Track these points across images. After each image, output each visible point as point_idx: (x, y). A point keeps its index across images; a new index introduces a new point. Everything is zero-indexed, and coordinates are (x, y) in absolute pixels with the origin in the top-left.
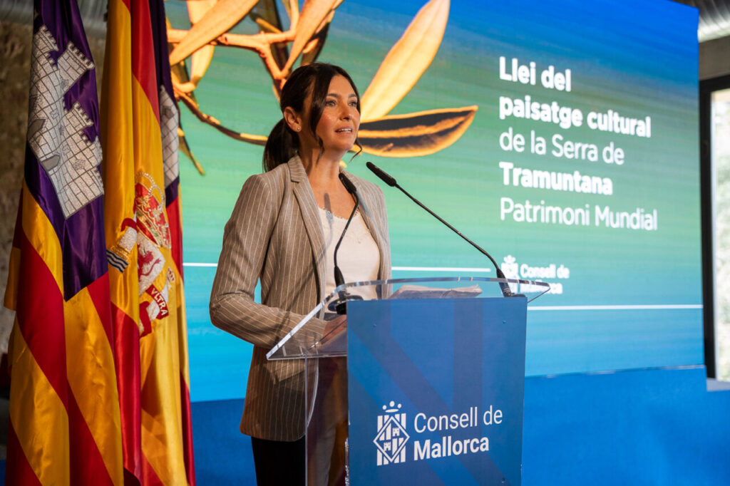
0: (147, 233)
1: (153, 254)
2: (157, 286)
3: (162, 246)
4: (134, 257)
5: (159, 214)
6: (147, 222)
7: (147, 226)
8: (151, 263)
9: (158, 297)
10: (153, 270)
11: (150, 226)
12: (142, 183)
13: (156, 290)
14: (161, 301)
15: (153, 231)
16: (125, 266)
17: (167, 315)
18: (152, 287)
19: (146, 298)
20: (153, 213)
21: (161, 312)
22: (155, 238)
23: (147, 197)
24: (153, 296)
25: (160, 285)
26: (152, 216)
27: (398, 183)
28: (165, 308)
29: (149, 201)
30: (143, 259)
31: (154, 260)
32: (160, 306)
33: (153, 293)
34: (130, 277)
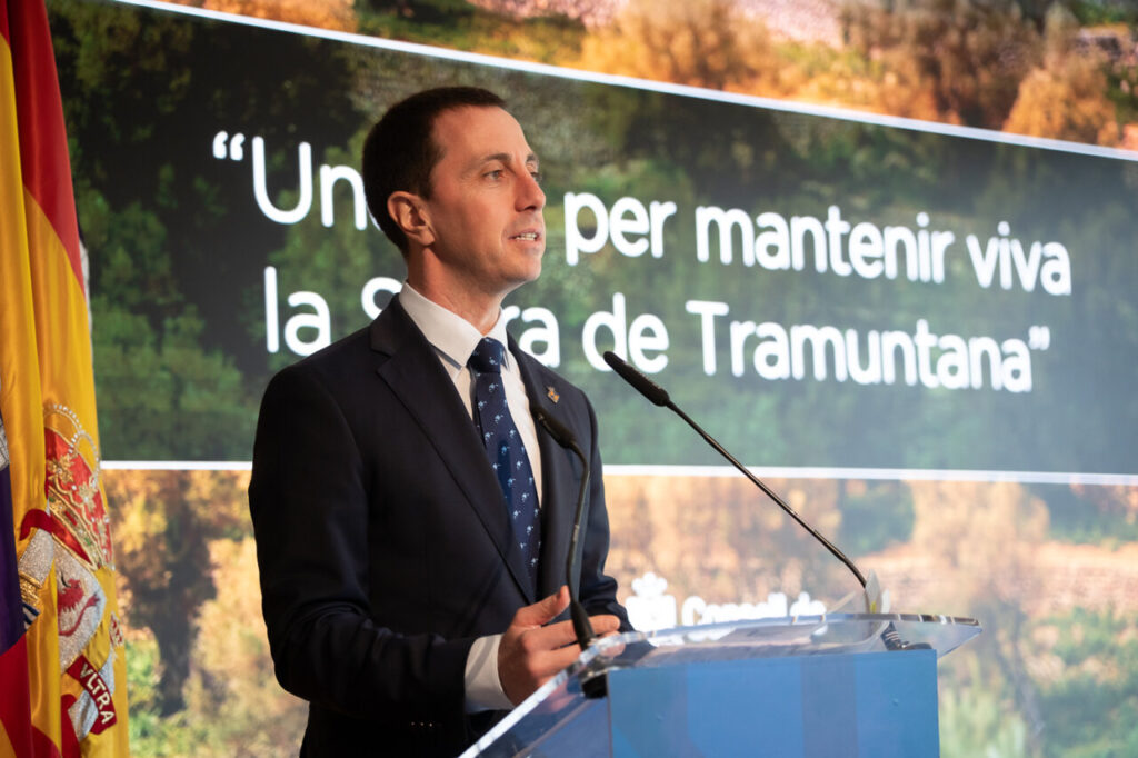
0: (68, 538)
1: (82, 586)
2: (94, 659)
3: (99, 566)
4: (50, 595)
5: (91, 495)
6: (67, 514)
7: (67, 525)
8: (79, 607)
9: (95, 684)
10: (83, 624)
11: (74, 523)
12: (55, 429)
13: (90, 667)
14: (101, 692)
15: (80, 534)
16: (32, 618)
17: (112, 722)
18: (82, 661)
19: (73, 688)
20: (80, 494)
21: (101, 717)
22: (86, 549)
23: (68, 457)
24: (83, 682)
25: (99, 654)
26: (79, 500)
27: (673, 399)
28: (110, 707)
29: (71, 468)
30: (69, 596)
31: (85, 600)
32: (98, 704)
33: (83, 674)
34: (43, 641)
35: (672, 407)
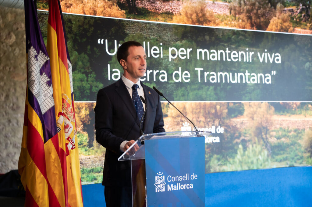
0: (66, 117)
1: (69, 125)
2: (71, 137)
3: (72, 121)
4: (63, 126)
5: (70, 109)
6: (66, 113)
7: (66, 114)
8: (68, 128)
9: (71, 141)
10: (69, 131)
11: (67, 114)
12: (64, 98)
13: (70, 138)
14: (72, 143)
15: (68, 116)
16: (60, 130)
17: (75, 148)
18: (69, 137)
19: (67, 142)
20: (68, 109)
21: (73, 147)
22: (70, 119)
23: (66, 103)
24: (69, 141)
25: (72, 136)
26: (68, 110)
28: (74, 145)
29: (67, 105)
30: (66, 127)
31: (69, 127)
32: (72, 145)
33: (69, 139)
34: (62, 134)
35: (163, 96)
